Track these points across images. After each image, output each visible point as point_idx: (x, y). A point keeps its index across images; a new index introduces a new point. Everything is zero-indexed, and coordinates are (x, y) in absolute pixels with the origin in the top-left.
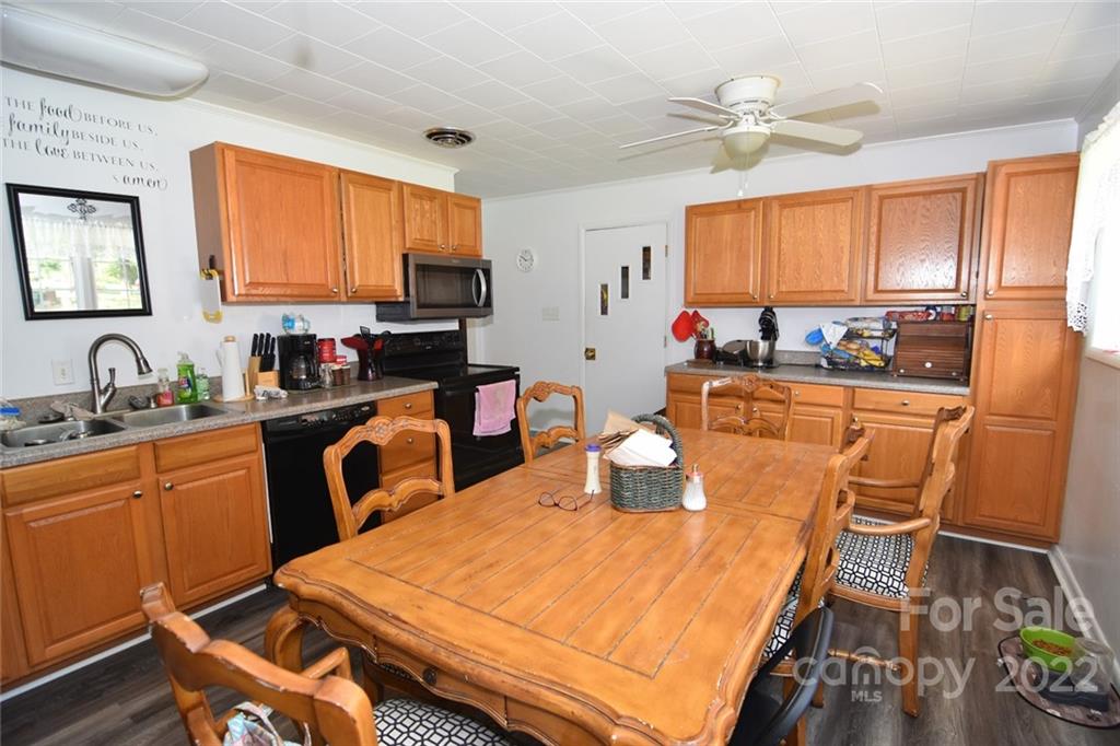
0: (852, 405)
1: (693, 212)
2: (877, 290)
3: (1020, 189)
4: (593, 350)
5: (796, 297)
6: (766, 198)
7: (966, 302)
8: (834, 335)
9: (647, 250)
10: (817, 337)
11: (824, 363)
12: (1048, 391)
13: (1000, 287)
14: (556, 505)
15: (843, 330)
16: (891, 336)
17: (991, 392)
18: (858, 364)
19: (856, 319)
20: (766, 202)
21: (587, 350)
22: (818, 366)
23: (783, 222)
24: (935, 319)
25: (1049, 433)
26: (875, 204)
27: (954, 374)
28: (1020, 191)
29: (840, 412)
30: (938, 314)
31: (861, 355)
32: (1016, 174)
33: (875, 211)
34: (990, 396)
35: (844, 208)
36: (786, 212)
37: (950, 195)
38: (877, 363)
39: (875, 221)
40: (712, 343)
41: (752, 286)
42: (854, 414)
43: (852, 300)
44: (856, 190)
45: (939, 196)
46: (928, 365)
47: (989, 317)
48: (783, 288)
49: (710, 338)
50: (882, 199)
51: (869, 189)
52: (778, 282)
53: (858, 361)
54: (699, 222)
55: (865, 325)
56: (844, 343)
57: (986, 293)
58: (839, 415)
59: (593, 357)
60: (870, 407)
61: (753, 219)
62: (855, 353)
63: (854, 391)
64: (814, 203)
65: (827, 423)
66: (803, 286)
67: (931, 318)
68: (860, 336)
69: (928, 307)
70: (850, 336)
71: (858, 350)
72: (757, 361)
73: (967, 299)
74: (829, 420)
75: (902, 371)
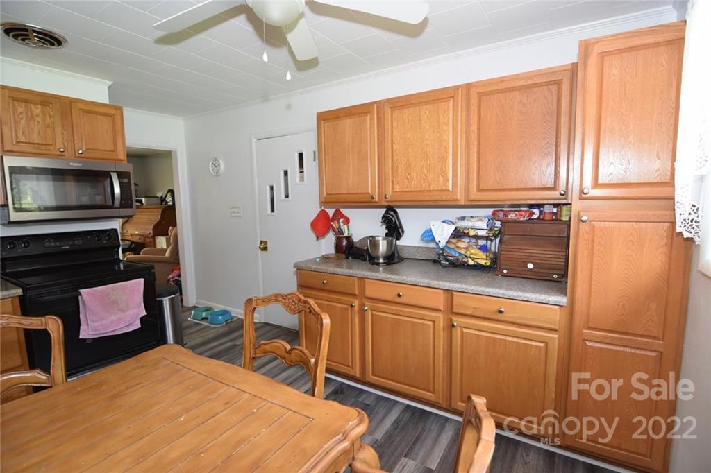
0: (451, 310)
1: (323, 117)
2: (479, 190)
3: (614, 69)
4: (265, 243)
5: (408, 197)
6: (380, 101)
7: (564, 201)
8: (443, 234)
9: (301, 155)
10: (428, 236)
12: (653, 306)
13: (596, 184)
15: (451, 229)
16: (496, 237)
17: (589, 303)
19: (463, 218)
20: (379, 104)
21: (261, 242)
22: (436, 262)
23: (395, 125)
24: (539, 218)
25: (654, 354)
26: (474, 101)
27: (555, 276)
28: (615, 71)
29: (440, 315)
30: (541, 213)
31: (468, 254)
32: (611, 53)
33: (474, 109)
34: (589, 309)
35: (446, 107)
36: (396, 113)
37: (545, 88)
38: (483, 262)
39: (474, 119)
40: (349, 238)
41: (371, 186)
42: (453, 318)
43: (457, 201)
44: (456, 88)
45: (535, 90)
46: (530, 266)
47: (584, 218)
48: (398, 189)
49: (346, 234)
50: (480, 96)
51: (469, 86)
52: (393, 181)
53: (465, 260)
54: (326, 126)
55: (470, 224)
56: (454, 241)
57: (582, 192)
58: (441, 319)
59: (265, 249)
60: (469, 313)
61: (370, 122)
62: (463, 252)
63: (452, 295)
64: (419, 104)
65: (429, 325)
66: (414, 186)
67: (535, 217)
68: (467, 235)
69: (531, 206)
70: (458, 234)
71: (466, 248)
72: (378, 258)
73: (566, 199)
74: (431, 323)
75: (505, 271)
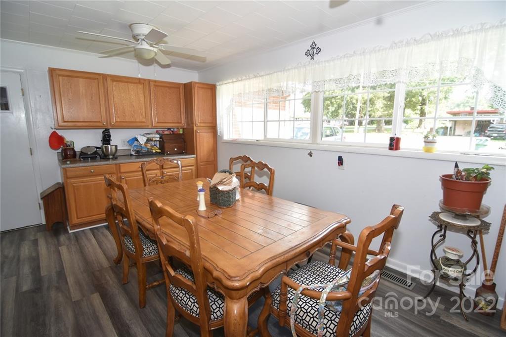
1: (56, 73)
3: (201, 92)
5: (124, 124)
8: (142, 140)
11: (133, 153)
14: (216, 215)
15: (146, 138)
17: (200, 155)
18: (152, 152)
20: (104, 77)
22: (131, 155)
23: (114, 88)
27: (184, 151)
31: (153, 148)
34: (200, 157)
35: (141, 87)
37: (176, 89)
39: (153, 94)
43: (148, 126)
46: (176, 149)
47: (198, 131)
48: (118, 120)
49: (72, 147)
50: (155, 86)
52: (115, 116)
56: (145, 144)
57: (196, 124)
62: (150, 148)
66: (126, 119)
68: (152, 141)
71: (150, 146)
75: (168, 153)
